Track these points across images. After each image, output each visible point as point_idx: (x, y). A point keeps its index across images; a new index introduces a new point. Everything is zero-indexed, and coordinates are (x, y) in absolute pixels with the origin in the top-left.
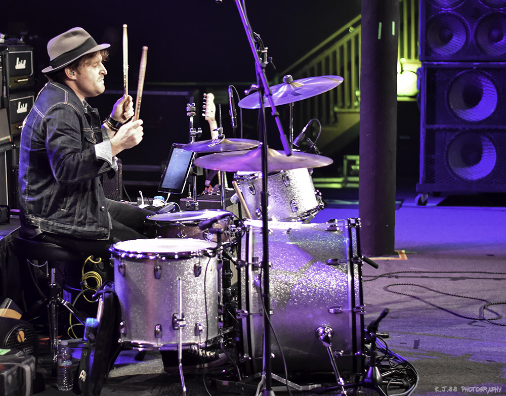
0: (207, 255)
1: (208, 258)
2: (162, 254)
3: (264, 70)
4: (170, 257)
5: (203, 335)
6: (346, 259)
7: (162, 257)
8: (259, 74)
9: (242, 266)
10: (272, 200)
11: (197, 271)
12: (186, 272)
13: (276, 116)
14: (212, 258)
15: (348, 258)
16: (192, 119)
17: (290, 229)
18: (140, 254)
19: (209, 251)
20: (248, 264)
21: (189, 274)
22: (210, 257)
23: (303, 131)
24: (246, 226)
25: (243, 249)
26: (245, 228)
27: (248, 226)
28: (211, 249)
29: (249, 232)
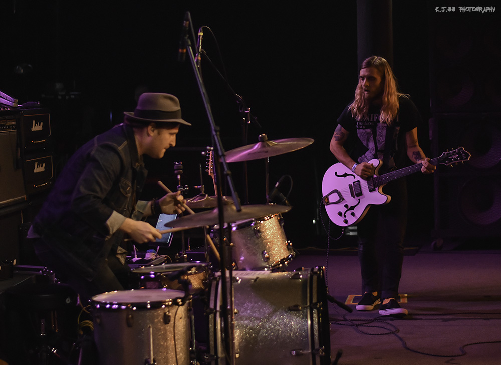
0: (177, 304)
1: (177, 307)
2: (133, 305)
3: (218, 133)
4: (141, 306)
6: (307, 304)
7: (133, 307)
8: (214, 136)
9: (211, 313)
10: (245, 251)
11: (167, 320)
12: (156, 321)
13: (228, 175)
14: (181, 307)
15: (308, 304)
16: (179, 177)
17: (257, 278)
18: (116, 304)
20: (216, 311)
21: (159, 321)
22: (179, 305)
23: (276, 186)
24: (217, 276)
25: (212, 298)
26: (215, 279)
27: (219, 276)
28: (180, 298)
29: (219, 281)
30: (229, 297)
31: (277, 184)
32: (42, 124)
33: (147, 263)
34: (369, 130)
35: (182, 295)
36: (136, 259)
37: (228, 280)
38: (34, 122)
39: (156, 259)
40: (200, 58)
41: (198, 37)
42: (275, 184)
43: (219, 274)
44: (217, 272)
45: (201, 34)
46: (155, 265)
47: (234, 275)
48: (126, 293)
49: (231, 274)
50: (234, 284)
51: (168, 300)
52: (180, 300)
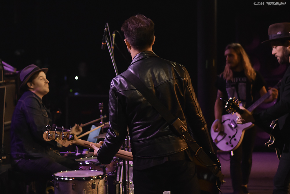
1: (99, 180)
9: (117, 184)
11: (93, 187)
12: (88, 187)
14: (101, 180)
16: (101, 111)
18: (67, 178)
21: (90, 187)
24: (120, 164)
25: (118, 176)
26: (119, 165)
27: (122, 164)
28: (100, 175)
29: (121, 166)
30: (127, 175)
33: (84, 156)
34: (233, 88)
35: (102, 173)
36: (77, 154)
37: (127, 166)
39: (88, 154)
40: (113, 48)
41: (112, 37)
43: (121, 163)
44: (121, 161)
45: (114, 35)
46: (88, 157)
47: (129, 164)
48: (72, 172)
49: (128, 163)
50: (130, 168)
51: (94, 176)
52: (100, 176)
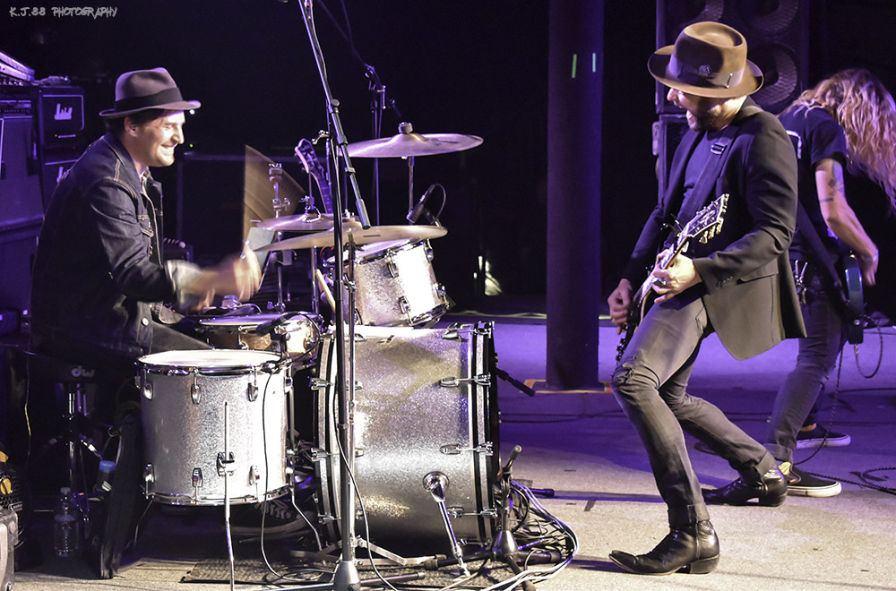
0: (268, 370)
1: (268, 375)
3: (337, 111)
5: (262, 482)
8: (330, 115)
11: (252, 393)
12: (236, 395)
13: (350, 173)
14: (274, 376)
15: (469, 377)
16: (276, 186)
17: (392, 336)
19: (271, 366)
20: (330, 385)
21: (242, 396)
22: (270, 372)
23: (422, 200)
25: (323, 364)
27: (333, 332)
28: (272, 363)
30: (348, 363)
31: (424, 197)
32: (70, 110)
35: (276, 358)
38: (59, 106)
42: (420, 198)
43: (332, 328)
44: (331, 325)
47: (356, 332)
51: (254, 365)
